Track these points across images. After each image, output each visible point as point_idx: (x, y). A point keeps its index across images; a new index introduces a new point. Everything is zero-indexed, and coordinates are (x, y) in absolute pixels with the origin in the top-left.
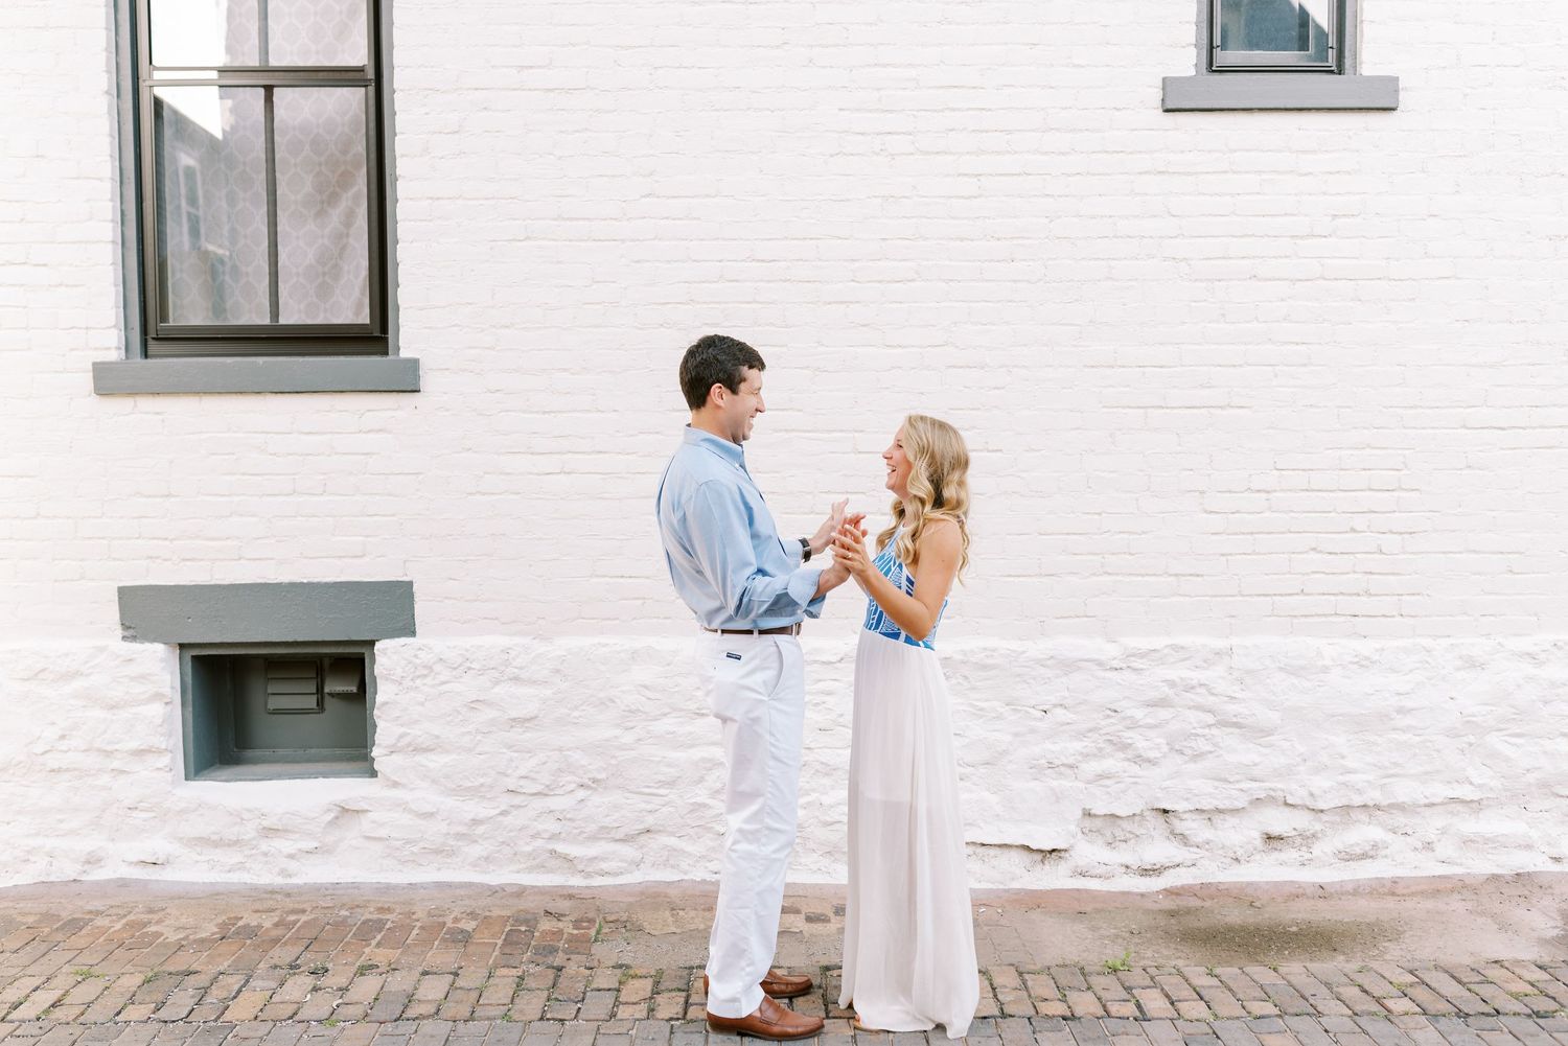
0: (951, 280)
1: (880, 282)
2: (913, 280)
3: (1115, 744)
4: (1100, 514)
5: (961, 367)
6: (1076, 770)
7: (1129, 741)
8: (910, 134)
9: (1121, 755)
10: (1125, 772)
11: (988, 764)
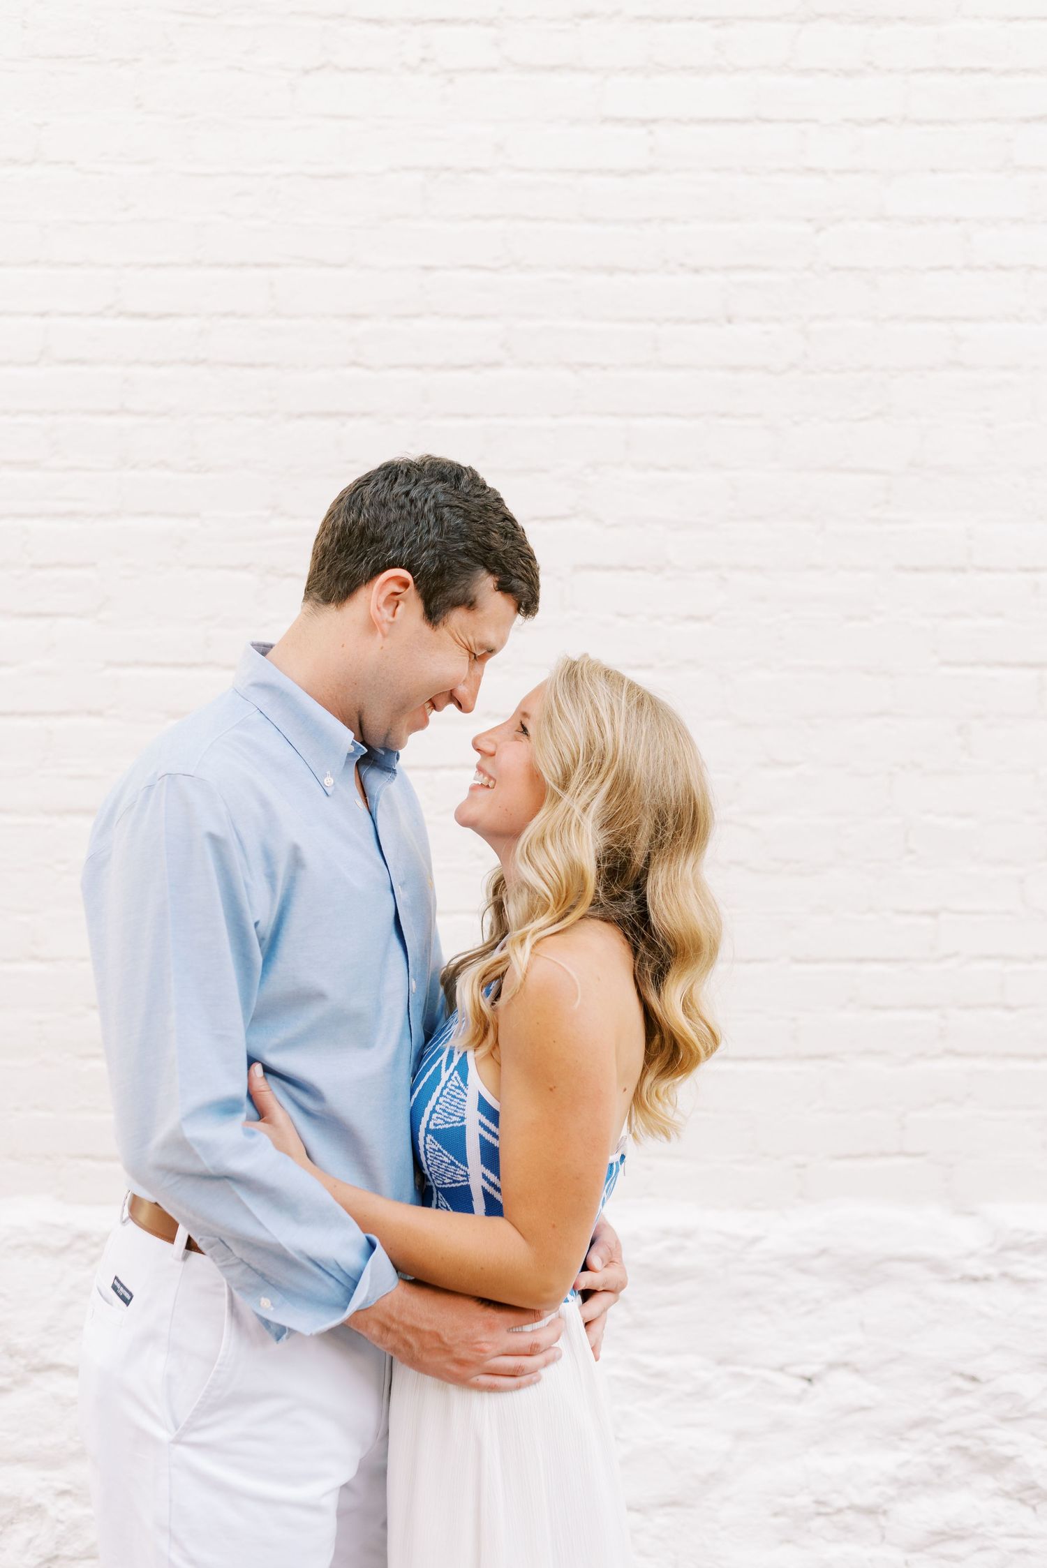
0: (587, 365)
1: (419, 367)
2: (496, 364)
3: (973, 1458)
4: (934, 914)
5: (609, 568)
6: (882, 1520)
7: (1008, 1451)
8: (490, 23)
9: (989, 1483)
10: (998, 1524)
11: (674, 1503)
